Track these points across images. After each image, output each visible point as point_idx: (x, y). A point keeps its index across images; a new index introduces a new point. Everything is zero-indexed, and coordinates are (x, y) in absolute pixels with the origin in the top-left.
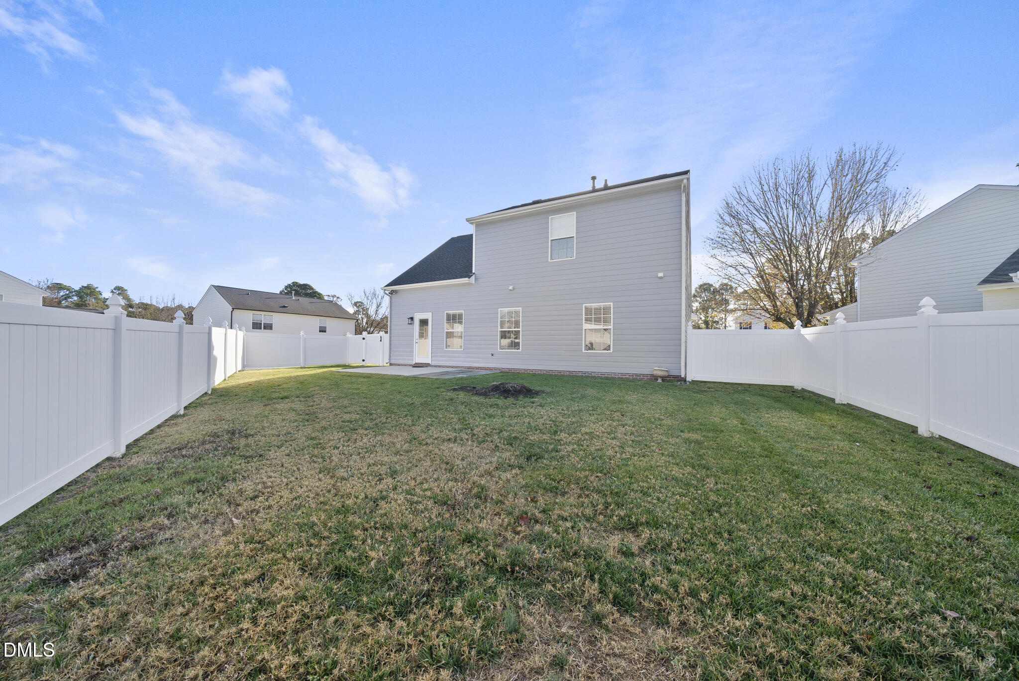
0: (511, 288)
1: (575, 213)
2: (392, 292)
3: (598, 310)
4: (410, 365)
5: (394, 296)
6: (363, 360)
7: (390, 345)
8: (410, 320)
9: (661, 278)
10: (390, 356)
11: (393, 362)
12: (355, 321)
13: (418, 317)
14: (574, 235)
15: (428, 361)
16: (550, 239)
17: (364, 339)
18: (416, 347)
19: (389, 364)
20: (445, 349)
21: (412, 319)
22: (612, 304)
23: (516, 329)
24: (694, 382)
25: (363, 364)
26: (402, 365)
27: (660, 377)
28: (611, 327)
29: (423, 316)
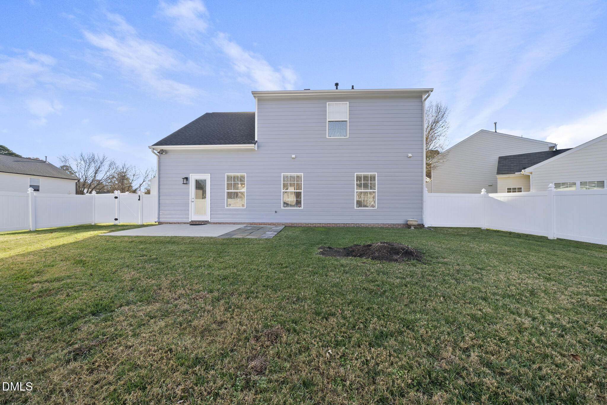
0: (293, 156)
1: (348, 103)
2: (162, 152)
3: (366, 178)
4: (187, 223)
5: (163, 156)
6: (116, 219)
7: (159, 204)
8: (185, 180)
9: (410, 157)
10: (159, 215)
11: (162, 220)
12: (77, 181)
13: (193, 178)
14: (348, 120)
15: (207, 218)
16: (328, 120)
17: (116, 198)
18: (192, 207)
19: (157, 223)
20: (226, 207)
21: (187, 179)
22: (376, 173)
23: (298, 191)
24: (429, 228)
25: (117, 223)
26: (175, 223)
27: (414, 225)
28: (376, 191)
29: (200, 177)
